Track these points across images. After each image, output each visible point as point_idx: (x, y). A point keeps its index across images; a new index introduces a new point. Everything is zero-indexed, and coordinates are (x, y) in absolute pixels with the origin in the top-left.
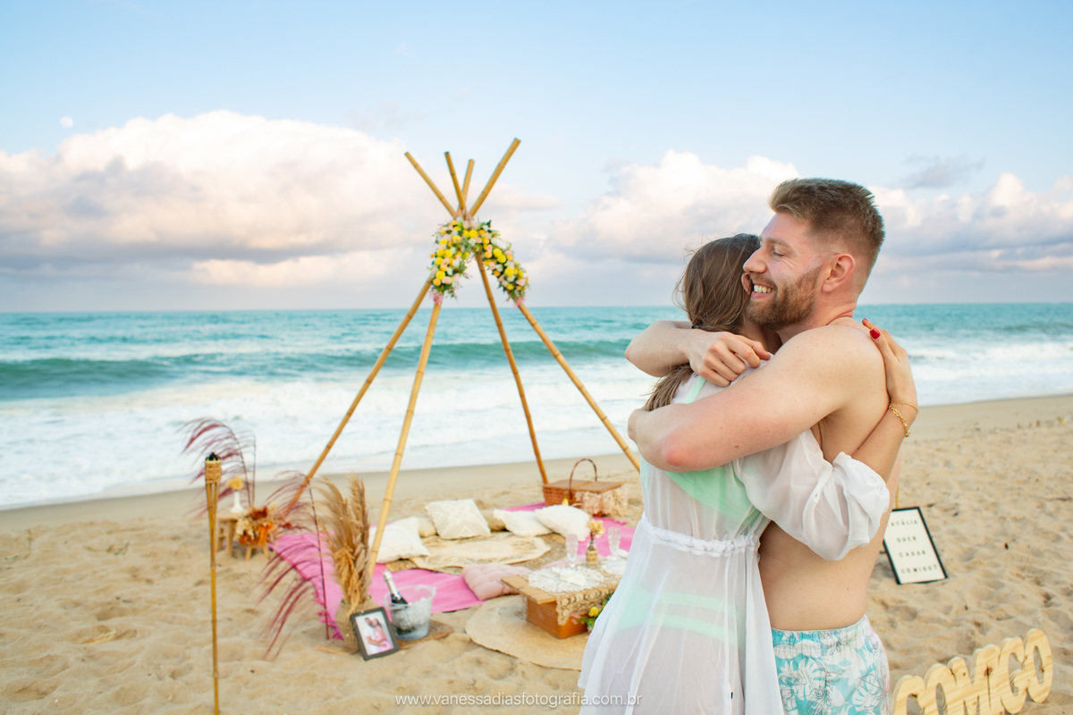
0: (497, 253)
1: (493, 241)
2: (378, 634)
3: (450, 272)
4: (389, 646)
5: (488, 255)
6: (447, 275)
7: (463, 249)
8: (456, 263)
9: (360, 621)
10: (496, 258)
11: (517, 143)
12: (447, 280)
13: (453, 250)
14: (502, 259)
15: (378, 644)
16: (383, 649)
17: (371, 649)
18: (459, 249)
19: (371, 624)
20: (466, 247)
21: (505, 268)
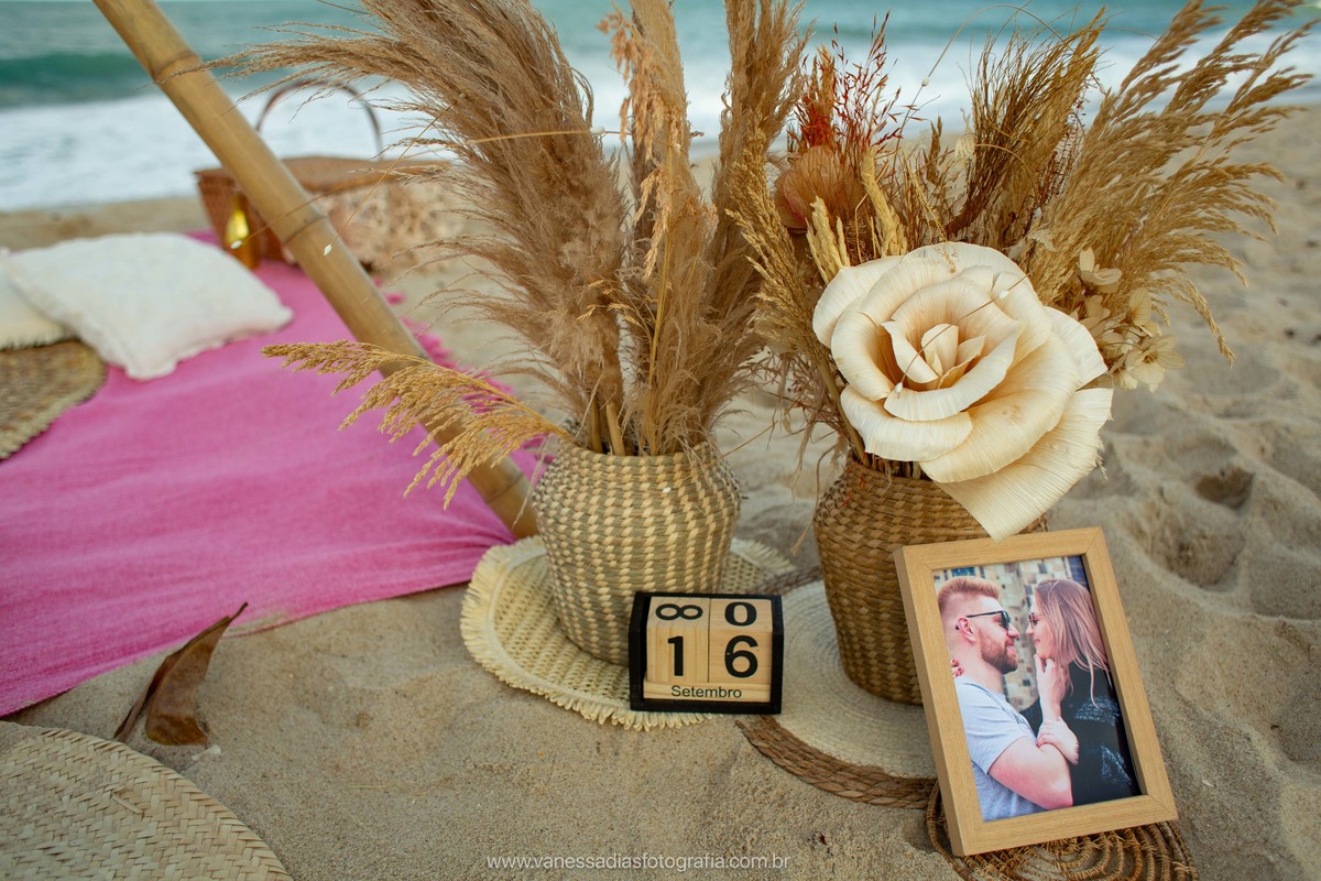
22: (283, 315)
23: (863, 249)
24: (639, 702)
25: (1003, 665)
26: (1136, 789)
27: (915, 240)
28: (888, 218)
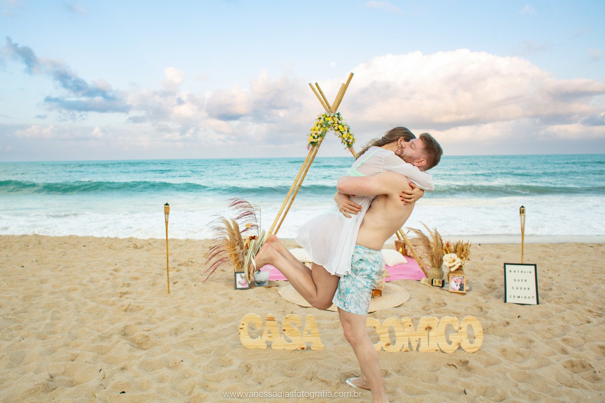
0: (340, 127)
1: (340, 122)
2: (243, 281)
3: (316, 136)
4: (247, 286)
5: (336, 128)
6: (314, 138)
7: (324, 126)
8: (319, 133)
9: (238, 275)
11: (352, 75)
12: (313, 140)
13: (319, 126)
14: (342, 130)
15: (243, 285)
16: (244, 287)
17: (239, 286)
18: (322, 126)
19: (242, 277)
20: (326, 125)
21: (342, 134)
22: (407, 262)
23: (447, 253)
24: (432, 285)
25: (456, 282)
26: (463, 290)
27: (450, 252)
28: (448, 252)
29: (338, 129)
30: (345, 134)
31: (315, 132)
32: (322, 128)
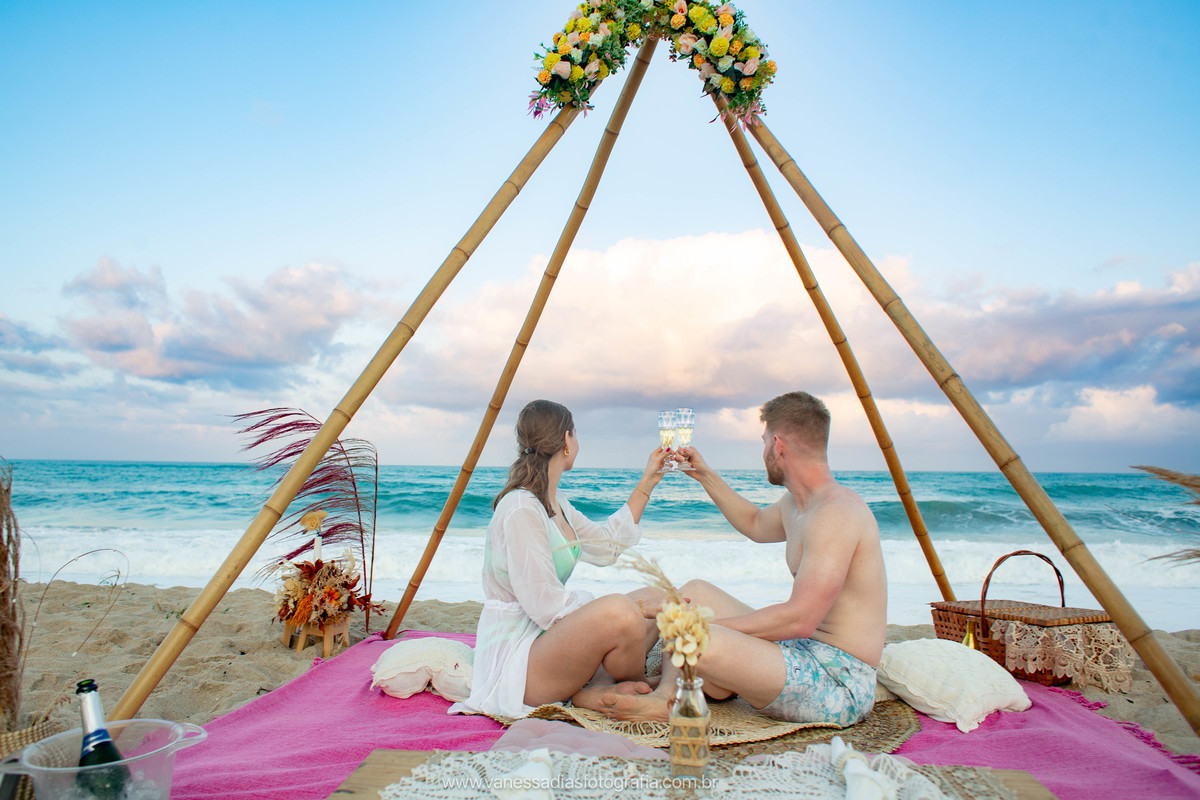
0: (696, 12)
3: (577, 55)
5: (678, 20)
6: (567, 59)
8: (596, 40)
10: (693, 25)
12: (564, 69)
13: (596, 16)
14: (706, 24)
21: (709, 38)
29: (689, 23)
30: (722, 40)
31: (575, 37)
32: (611, 23)
